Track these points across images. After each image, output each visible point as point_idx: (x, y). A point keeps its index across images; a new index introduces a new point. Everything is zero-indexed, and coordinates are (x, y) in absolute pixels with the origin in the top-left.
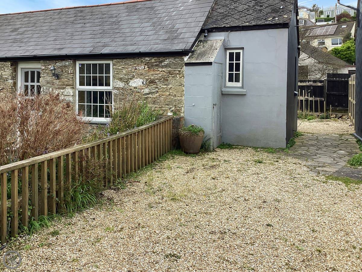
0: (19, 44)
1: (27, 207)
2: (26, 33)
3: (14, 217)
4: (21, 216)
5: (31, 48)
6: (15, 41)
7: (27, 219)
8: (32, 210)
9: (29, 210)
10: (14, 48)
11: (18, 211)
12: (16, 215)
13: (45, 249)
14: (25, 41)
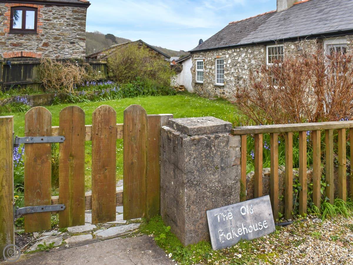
0: (324, 22)
1: (320, 183)
2: (331, 12)
3: (302, 190)
4: (312, 192)
5: (336, 24)
6: (321, 20)
7: (319, 198)
8: (325, 188)
9: (323, 187)
10: (320, 26)
11: (308, 184)
12: (305, 189)
13: (339, 245)
14: (330, 19)
